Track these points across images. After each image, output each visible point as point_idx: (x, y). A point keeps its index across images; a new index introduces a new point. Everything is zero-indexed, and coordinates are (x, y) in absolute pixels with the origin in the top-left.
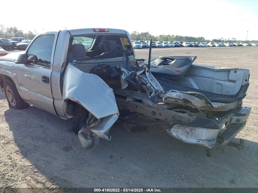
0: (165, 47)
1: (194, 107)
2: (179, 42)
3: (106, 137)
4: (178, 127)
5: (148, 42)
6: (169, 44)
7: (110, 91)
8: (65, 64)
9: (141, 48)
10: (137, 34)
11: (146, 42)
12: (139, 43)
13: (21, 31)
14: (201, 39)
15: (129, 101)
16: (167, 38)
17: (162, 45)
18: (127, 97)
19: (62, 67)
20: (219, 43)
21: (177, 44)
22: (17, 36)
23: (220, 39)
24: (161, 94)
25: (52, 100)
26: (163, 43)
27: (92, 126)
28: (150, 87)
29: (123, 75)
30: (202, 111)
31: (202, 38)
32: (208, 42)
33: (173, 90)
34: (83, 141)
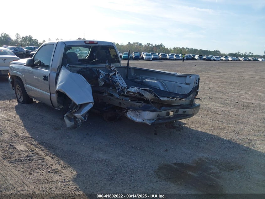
0: (176, 60)
1: (146, 99)
2: (191, 55)
3: (83, 118)
4: (131, 111)
5: (159, 54)
6: (181, 57)
7: (88, 86)
8: (60, 67)
9: (151, 60)
10: (151, 46)
11: (157, 54)
12: (149, 55)
13: (36, 40)
14: (217, 53)
15: (105, 96)
16: (181, 50)
17: (173, 58)
18: (104, 93)
19: (58, 69)
20: (233, 57)
21: (188, 57)
22: (31, 45)
23: (237, 53)
24: (124, 89)
25: (49, 94)
26: (174, 56)
27: (74, 111)
28: (118, 85)
29: (101, 76)
30: (152, 102)
31: (217, 51)
32: (222, 55)
33: (133, 87)
34: (68, 123)
